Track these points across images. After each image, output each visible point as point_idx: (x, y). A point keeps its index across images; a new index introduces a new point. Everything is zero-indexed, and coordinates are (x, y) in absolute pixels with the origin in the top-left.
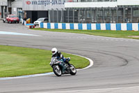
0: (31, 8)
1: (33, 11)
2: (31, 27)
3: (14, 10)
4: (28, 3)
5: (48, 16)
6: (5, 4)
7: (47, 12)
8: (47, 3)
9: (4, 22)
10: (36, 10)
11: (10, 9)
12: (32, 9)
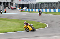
1: (22, 4)
3: (14, 4)
4: (20, 1)
5: (28, 6)
6: (10, 1)
7: (28, 4)
11: (12, 3)
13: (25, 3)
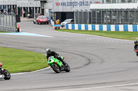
0: (61, 9)
1: (62, 13)
2: (56, 28)
4: (57, 4)
8: (75, 4)
9: (35, 23)
10: (65, 11)
13: (67, 9)
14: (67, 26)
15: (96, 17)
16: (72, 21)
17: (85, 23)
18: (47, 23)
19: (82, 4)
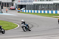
7: (26, 5)
8: (26, 1)
9: (9, 9)
12: (20, 4)
14: (23, 11)
15: (36, 7)
16: (25, 9)
17: (31, 9)
18: (15, 9)
19: (29, 1)
